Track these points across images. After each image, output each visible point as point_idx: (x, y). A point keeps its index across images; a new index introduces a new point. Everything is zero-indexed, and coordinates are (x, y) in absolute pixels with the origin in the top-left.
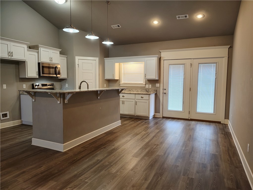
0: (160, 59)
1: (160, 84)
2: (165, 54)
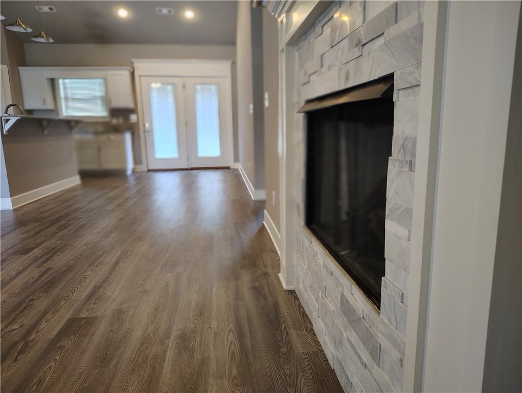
0: (133, 75)
1: (137, 115)
2: (142, 67)
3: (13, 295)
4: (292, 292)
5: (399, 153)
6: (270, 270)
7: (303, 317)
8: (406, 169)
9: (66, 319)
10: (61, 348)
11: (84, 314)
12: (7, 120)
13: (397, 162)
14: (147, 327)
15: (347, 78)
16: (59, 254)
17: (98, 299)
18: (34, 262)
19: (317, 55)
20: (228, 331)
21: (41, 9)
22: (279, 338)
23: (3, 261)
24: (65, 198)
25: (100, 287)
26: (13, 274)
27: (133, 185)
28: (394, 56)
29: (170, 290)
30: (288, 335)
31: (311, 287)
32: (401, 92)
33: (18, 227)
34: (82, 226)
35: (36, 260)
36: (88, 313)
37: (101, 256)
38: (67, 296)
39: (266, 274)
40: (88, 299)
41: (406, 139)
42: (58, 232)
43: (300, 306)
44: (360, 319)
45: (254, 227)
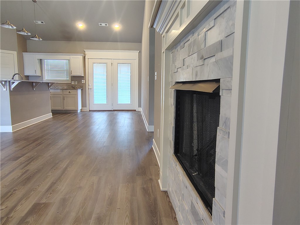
3: (5, 186)
4: (166, 192)
5: (223, 126)
6: (153, 177)
7: (171, 209)
8: (226, 137)
9: (33, 204)
10: (28, 223)
11: (44, 201)
12: (13, 83)
13: (222, 131)
14: (79, 211)
15: (196, 75)
16: (34, 161)
17: (53, 191)
18: (20, 165)
19: (181, 59)
20: (125, 216)
21: (37, 22)
22: (155, 223)
23: (2, 164)
24: (42, 126)
25: (55, 183)
26: (7, 173)
27: (80, 120)
28: (220, 69)
29: (94, 187)
30: (161, 221)
31: (176, 192)
32: (224, 91)
33: (14, 144)
34: (50, 144)
35: (21, 165)
36: (46, 200)
37: (58, 163)
38: (36, 189)
39: (151, 179)
40: (47, 191)
41: (226, 119)
42: (36, 147)
43: (170, 202)
44: (201, 220)
45: (146, 149)
